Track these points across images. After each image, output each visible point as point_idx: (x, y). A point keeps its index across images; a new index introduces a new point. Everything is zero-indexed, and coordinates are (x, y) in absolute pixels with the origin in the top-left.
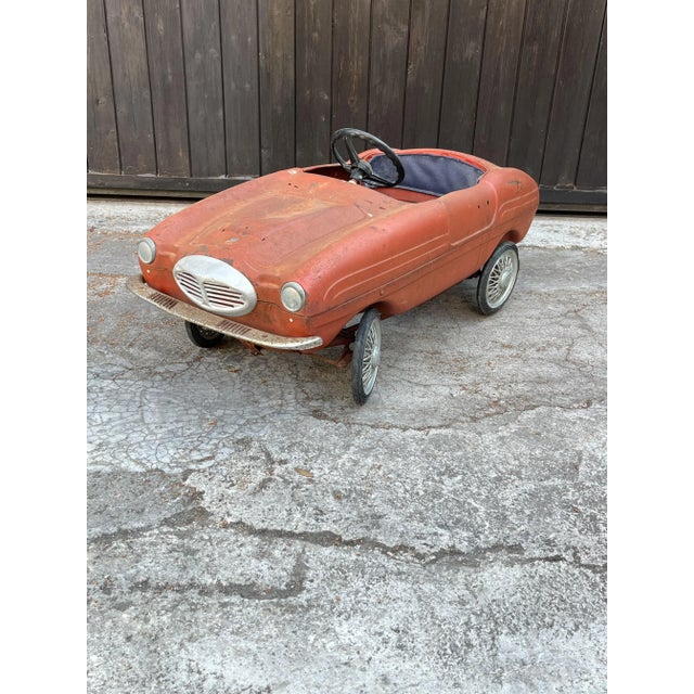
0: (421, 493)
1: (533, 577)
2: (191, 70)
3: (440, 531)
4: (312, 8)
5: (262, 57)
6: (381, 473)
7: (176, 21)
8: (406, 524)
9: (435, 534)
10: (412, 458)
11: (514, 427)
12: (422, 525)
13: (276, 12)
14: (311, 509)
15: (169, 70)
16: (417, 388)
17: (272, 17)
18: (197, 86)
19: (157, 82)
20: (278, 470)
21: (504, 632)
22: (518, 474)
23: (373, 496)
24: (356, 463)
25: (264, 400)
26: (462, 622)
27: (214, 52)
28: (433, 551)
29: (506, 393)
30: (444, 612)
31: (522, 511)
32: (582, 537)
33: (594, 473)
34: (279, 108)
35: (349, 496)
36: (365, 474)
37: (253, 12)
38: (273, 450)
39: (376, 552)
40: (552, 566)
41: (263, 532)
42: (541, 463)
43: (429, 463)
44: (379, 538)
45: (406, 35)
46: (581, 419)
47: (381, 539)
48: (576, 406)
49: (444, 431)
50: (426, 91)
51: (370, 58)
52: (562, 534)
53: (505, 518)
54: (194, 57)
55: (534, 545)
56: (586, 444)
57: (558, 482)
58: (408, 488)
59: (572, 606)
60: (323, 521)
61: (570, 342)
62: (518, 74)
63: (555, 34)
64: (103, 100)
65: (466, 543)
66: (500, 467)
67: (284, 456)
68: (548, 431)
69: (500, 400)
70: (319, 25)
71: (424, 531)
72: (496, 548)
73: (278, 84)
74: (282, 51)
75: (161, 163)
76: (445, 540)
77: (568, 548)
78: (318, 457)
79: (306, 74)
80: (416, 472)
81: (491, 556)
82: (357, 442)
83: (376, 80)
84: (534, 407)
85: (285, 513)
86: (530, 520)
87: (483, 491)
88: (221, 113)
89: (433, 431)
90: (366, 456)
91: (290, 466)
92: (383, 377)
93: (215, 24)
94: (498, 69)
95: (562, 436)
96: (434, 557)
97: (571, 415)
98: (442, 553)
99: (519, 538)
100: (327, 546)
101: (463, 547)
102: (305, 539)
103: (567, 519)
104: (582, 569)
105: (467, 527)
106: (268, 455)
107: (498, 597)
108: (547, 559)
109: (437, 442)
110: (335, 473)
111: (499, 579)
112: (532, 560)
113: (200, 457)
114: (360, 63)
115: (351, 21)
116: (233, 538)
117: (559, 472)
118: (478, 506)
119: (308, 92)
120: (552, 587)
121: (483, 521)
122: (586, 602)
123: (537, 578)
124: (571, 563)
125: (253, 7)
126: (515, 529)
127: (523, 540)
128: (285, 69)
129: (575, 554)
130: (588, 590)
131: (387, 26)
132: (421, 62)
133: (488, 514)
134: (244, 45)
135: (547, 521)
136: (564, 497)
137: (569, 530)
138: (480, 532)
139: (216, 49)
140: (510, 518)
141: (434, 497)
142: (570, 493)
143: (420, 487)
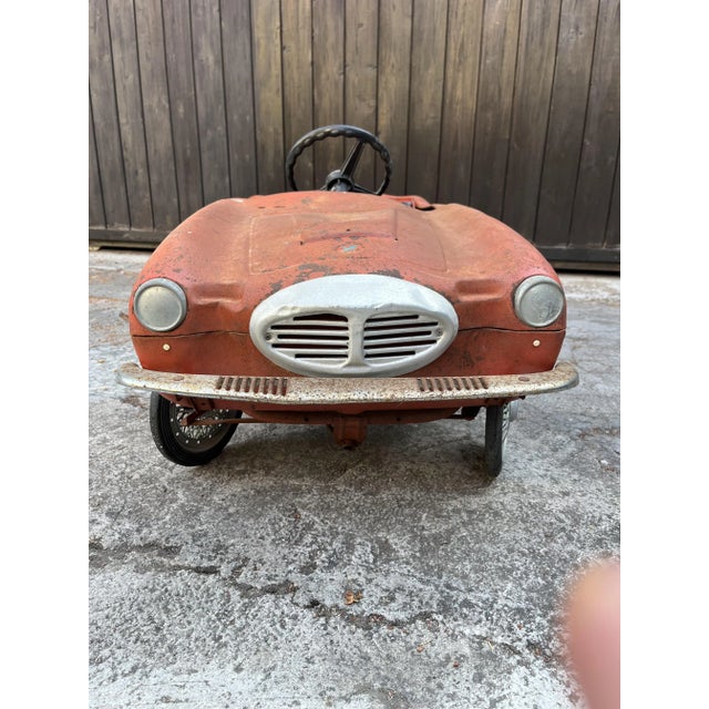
0: (136, 477)
1: (152, 590)
2: (204, 145)
4: (296, 89)
5: (257, 132)
6: (117, 453)
7: (193, 106)
13: (268, 95)
15: (188, 146)
18: (209, 158)
19: (179, 155)
27: (221, 129)
31: (226, 509)
32: (269, 548)
37: (250, 97)
40: (191, 579)
52: (248, 541)
54: (206, 134)
55: (197, 549)
57: (307, 482)
58: (128, 470)
64: (140, 171)
65: (117, 536)
72: (149, 546)
73: (271, 153)
77: (237, 559)
81: (132, 555)
86: (225, 519)
88: (228, 179)
90: (123, 437)
93: (221, 107)
94: (456, 136)
99: (187, 539)
101: (109, 541)
103: (274, 524)
104: (231, 589)
105: (141, 518)
108: (198, 570)
111: (108, 586)
112: (177, 568)
120: (165, 607)
121: (166, 514)
122: (188, 636)
123: (157, 593)
124: (225, 579)
125: (250, 92)
126: (193, 527)
127: (190, 542)
128: (276, 141)
129: (240, 567)
130: (209, 620)
131: (358, 102)
132: (388, 131)
133: (183, 506)
134: (244, 122)
135: (246, 523)
136: (298, 499)
137: (262, 537)
138: (148, 526)
139: (222, 126)
140: (203, 514)
141: (144, 483)
142: (309, 496)
143: (142, 471)
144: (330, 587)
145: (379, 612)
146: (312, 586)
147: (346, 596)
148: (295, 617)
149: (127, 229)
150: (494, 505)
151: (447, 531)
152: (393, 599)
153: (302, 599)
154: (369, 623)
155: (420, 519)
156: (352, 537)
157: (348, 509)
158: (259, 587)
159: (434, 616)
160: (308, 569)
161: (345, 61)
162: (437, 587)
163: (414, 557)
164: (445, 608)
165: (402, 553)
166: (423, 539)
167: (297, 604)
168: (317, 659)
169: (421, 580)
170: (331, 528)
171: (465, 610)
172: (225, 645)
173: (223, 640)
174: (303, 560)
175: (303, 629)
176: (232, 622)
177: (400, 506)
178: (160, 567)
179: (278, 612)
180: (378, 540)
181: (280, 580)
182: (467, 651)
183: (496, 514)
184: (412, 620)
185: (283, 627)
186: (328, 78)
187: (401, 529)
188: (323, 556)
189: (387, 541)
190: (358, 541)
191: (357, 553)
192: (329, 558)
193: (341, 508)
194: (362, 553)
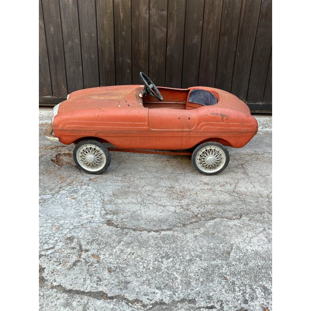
0: (151, 268)
2: (67, 49)
3: (157, 291)
4: (122, 20)
5: (99, 43)
6: (133, 257)
7: (60, 27)
8: (140, 287)
9: (154, 293)
10: (150, 248)
11: (202, 230)
12: (148, 287)
13: (105, 23)
14: (95, 278)
15: (57, 49)
16: (160, 207)
17: (103, 25)
18: (69, 56)
19: (51, 55)
20: (84, 255)
22: (200, 257)
23: (127, 271)
24: (122, 251)
25: (85, 214)
27: (77, 41)
28: (151, 302)
29: (202, 210)
31: (199, 279)
32: (226, 294)
33: (238, 257)
34: (108, 66)
35: (115, 270)
36: (125, 258)
37: (95, 23)
38: (83, 243)
41: (70, 291)
42: (212, 251)
43: (158, 251)
44: (126, 295)
45: (165, 32)
46: (235, 225)
47: (127, 296)
48: (234, 217)
49: (168, 233)
50: (175, 58)
51: (149, 43)
52: (216, 293)
53: (190, 284)
54: (68, 43)
55: (202, 299)
56: (236, 240)
57: (219, 262)
58: (145, 265)
60: (100, 285)
61: (237, 182)
62: (218, 50)
63: (235, 32)
65: (168, 298)
66: (192, 253)
67: (88, 247)
68: (219, 232)
69: (198, 214)
70: (125, 28)
71: (149, 292)
72: (183, 301)
73: (107, 55)
74: (108, 40)
75: (54, 91)
76: (158, 297)
77: (218, 301)
78: (104, 247)
79: (120, 51)
80: (151, 257)
81: (179, 305)
82: (125, 239)
83: (152, 53)
84: (213, 218)
85: (82, 280)
86: (202, 284)
87: (182, 268)
88: (81, 69)
89: (163, 233)
90: (128, 247)
91: (89, 253)
92: (145, 201)
93: (77, 28)
94: (209, 48)
95: (225, 235)
96: (151, 306)
97: (231, 223)
98: (156, 303)
99: (195, 295)
100: (100, 299)
101: (167, 300)
102: (90, 296)
103: (220, 284)
105: (171, 288)
106: (81, 246)
108: (207, 308)
109: (163, 239)
110: (111, 257)
112: (200, 308)
113: (48, 248)
114: (145, 45)
115: (140, 26)
116: (55, 295)
117: (220, 256)
118: (177, 276)
119: (121, 59)
121: (179, 285)
125: (95, 20)
126: (193, 290)
127: (197, 296)
128: (110, 48)
129: (221, 304)
131: (156, 29)
132: (173, 45)
133: (182, 281)
134: (91, 37)
135: (210, 285)
136: (221, 271)
137: (220, 290)
138: (176, 292)
139: (78, 39)
140: (192, 283)
141: (157, 271)
142: (224, 268)
143: (151, 265)
156: (251, 286)
157: (242, 273)
160: (246, 302)
161: (149, 7)
170: (242, 283)
174: (241, 298)
177: (259, 269)
180: (261, 286)
181: (239, 307)
186: (140, 15)
187: (266, 280)
188: (247, 296)
189: (264, 286)
190: (254, 287)
191: (257, 292)
192: (250, 296)
193: (239, 273)
194: (259, 292)
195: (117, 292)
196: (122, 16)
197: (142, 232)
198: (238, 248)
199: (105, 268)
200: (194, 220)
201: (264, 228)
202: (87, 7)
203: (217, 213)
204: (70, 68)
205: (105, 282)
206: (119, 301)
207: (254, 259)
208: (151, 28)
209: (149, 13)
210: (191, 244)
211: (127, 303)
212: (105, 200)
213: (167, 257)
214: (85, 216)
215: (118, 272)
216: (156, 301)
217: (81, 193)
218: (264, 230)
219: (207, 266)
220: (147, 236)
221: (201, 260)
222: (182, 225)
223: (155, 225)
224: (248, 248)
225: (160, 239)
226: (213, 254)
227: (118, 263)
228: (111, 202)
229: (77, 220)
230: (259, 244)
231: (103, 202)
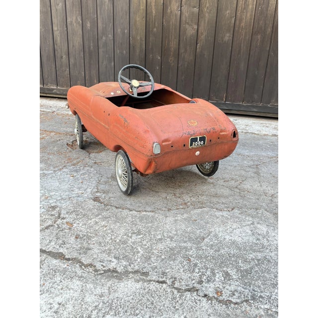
0: (118, 241)
1: (144, 289)
2: (101, 44)
3: (114, 260)
4: (154, 17)
5: (131, 39)
6: (105, 229)
7: (95, 23)
8: (99, 254)
9: (110, 261)
10: (125, 224)
11: (185, 216)
12: (107, 255)
13: (138, 19)
14: (61, 241)
15: (92, 44)
16: (152, 193)
17: (136, 21)
18: (103, 51)
19: (87, 49)
20: (59, 221)
21: (111, 314)
22: (172, 238)
23: (93, 239)
25: (77, 190)
26: (94, 305)
27: (111, 36)
28: (104, 269)
29: (194, 200)
30: (89, 299)
31: (161, 256)
32: (183, 273)
33: (211, 243)
35: (82, 238)
36: (97, 229)
37: (128, 20)
38: (63, 212)
39: (78, 265)
40: (158, 286)
42: (187, 235)
43: (131, 227)
45: (196, 30)
46: (223, 216)
47: (83, 260)
48: (225, 209)
49: (149, 214)
50: (205, 56)
51: (179, 40)
52: (173, 270)
54: (102, 38)
55: (155, 274)
56: (217, 228)
57: (189, 245)
58: (113, 237)
59: (155, 307)
60: (62, 247)
61: (244, 179)
62: (250, 48)
63: (269, 30)
64: (64, 56)
65: (122, 268)
66: (165, 234)
67: (66, 216)
68: (202, 220)
70: (156, 25)
71: (105, 259)
72: (136, 272)
73: (138, 51)
74: (139, 35)
76: (112, 266)
77: (172, 278)
78: (81, 218)
79: (150, 47)
80: (123, 231)
81: (131, 275)
82: (104, 213)
83: (182, 51)
84: (202, 208)
85: (48, 241)
86: (162, 261)
87: (148, 244)
88: (113, 64)
89: (144, 213)
90: (103, 221)
91: (65, 221)
93: (111, 24)
94: (241, 46)
95: (207, 223)
96: (103, 272)
97: (219, 214)
99: (150, 269)
100: (57, 259)
101: (119, 270)
102: (49, 255)
103: (181, 264)
104: (173, 290)
105: (128, 260)
106: (60, 214)
107: (121, 296)
108: (158, 282)
109: (142, 218)
110: (84, 226)
111: (127, 287)
112: (150, 281)
114: (175, 42)
115: (171, 23)
117: (193, 240)
118: (140, 251)
119: (151, 55)
120: (151, 296)
121: (138, 258)
122: (164, 306)
123: (147, 290)
124: (169, 286)
125: (128, 17)
126: (151, 264)
127: (152, 270)
128: (141, 45)
129: (174, 281)
130: (169, 301)
131: (187, 26)
132: (203, 42)
133: (143, 255)
134: (123, 33)
135: (170, 263)
136: (188, 253)
137: (178, 269)
138: (132, 263)
139: (111, 35)
140: (152, 259)
141: (122, 244)
142: (192, 251)
143: (119, 238)
144: (210, 290)
145: (230, 299)
146: (204, 289)
147: (217, 293)
148: (200, 300)
149: (55, 87)
150: (267, 257)
151: (250, 268)
152: (234, 295)
153: (201, 294)
154: (227, 303)
155: (239, 262)
156: (214, 270)
157: (209, 258)
158: (183, 289)
159: (250, 301)
160: (200, 282)
161: (181, 4)
162: (249, 290)
163: (239, 278)
164: (253, 298)
165: (234, 277)
166: (241, 271)
167: (199, 296)
168: (211, 315)
169: (243, 287)
170: (204, 266)
171: (261, 299)
172: (178, 309)
173: (177, 307)
174: (197, 279)
175: (204, 304)
176: (177, 301)
177: (230, 257)
178: (144, 281)
179: (193, 298)
180: (224, 271)
181: (191, 286)
182: (263, 313)
183: (269, 261)
184: (242, 302)
185: (196, 303)
186: (171, 12)
187: (232, 267)
188: (204, 278)
189: (227, 272)
190: (216, 271)
191: (217, 277)
192: (207, 278)
193: (206, 257)
194: (219, 276)
195: (75, 255)
196: (154, 12)
197: (124, 210)
198: (216, 236)
199: (74, 234)
200: (181, 207)
201: (253, 222)
202: (122, 4)
203: (208, 204)
204: (103, 63)
205: (68, 246)
206: (74, 263)
207: (228, 247)
208: (182, 25)
209: (181, 10)
210: (168, 226)
211: (81, 266)
212: (101, 181)
213: (139, 233)
214: (76, 191)
215: (84, 239)
216: (110, 269)
217: (81, 173)
218: (253, 224)
219: (175, 247)
220: (126, 214)
221: (171, 240)
222: (166, 209)
223: (139, 207)
224: (227, 237)
225: (139, 218)
226: (187, 237)
227: (88, 232)
228: (106, 183)
229: (67, 193)
230: (240, 235)
231: (99, 182)
